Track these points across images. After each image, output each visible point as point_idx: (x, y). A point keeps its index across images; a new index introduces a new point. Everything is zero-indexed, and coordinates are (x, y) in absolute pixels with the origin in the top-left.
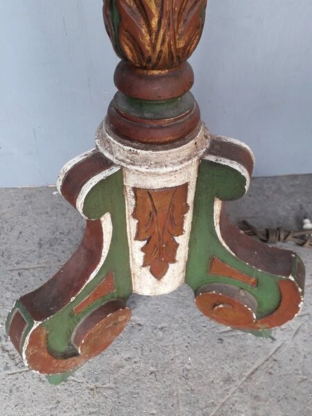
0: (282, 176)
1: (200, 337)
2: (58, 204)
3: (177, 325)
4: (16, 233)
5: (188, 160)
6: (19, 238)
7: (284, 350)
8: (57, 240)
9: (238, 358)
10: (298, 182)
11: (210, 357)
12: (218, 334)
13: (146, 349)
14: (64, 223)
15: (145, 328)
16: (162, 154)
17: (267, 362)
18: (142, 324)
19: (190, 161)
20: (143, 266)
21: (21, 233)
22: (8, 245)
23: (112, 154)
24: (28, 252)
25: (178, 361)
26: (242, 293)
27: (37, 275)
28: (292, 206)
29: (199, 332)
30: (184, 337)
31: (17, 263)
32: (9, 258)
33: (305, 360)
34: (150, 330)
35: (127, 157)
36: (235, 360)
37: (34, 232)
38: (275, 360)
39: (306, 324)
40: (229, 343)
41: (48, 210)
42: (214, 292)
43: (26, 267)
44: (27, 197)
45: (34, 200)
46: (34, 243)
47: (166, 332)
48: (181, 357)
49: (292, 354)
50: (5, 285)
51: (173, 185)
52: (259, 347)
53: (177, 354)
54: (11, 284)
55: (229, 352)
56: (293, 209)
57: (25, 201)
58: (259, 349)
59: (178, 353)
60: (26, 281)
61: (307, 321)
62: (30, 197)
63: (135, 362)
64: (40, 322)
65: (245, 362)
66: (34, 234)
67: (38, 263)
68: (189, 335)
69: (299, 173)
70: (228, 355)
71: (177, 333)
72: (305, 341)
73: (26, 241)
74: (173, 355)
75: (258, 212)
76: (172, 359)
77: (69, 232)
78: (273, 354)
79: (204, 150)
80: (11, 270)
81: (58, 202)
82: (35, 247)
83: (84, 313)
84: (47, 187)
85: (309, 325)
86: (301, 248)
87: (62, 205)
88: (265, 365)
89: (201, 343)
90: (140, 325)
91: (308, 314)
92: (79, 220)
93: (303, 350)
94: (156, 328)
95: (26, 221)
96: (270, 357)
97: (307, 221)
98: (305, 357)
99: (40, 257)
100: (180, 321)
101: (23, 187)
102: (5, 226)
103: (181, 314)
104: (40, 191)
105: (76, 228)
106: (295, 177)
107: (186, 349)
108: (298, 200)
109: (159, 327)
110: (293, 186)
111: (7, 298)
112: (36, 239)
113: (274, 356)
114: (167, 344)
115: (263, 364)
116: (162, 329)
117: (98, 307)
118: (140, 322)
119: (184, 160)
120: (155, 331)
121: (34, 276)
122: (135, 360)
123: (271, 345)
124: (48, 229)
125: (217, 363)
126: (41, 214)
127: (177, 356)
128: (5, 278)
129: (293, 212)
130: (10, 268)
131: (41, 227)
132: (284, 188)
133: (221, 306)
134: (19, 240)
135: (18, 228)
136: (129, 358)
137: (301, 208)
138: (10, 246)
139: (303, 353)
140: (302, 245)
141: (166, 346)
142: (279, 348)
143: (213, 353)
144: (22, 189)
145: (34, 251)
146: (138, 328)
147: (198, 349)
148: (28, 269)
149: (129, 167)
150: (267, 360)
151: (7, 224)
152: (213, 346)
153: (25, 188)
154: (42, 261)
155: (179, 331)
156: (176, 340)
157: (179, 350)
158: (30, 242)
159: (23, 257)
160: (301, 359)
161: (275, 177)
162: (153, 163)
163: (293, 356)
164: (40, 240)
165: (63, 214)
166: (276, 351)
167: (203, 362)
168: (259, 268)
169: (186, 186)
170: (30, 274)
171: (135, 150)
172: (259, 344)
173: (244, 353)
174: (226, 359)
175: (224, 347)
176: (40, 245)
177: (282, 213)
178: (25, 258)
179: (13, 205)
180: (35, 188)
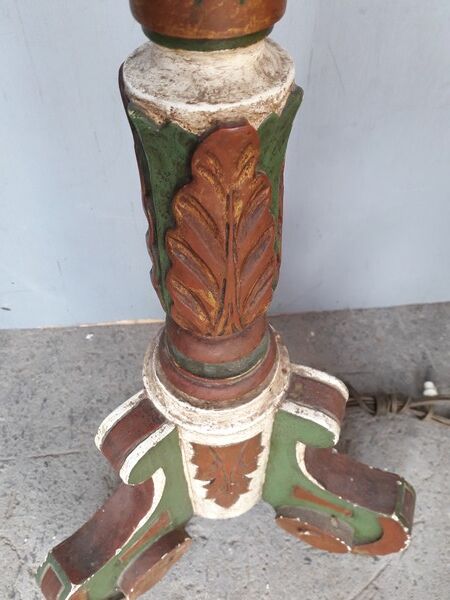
0: (401, 307)
1: (281, 555)
2: (93, 354)
3: (252, 538)
4: (39, 402)
5: (261, 414)
6: (43, 408)
7: (388, 574)
8: (93, 411)
9: (329, 586)
10: (422, 316)
11: (294, 584)
12: (305, 552)
13: (213, 572)
14: (102, 384)
15: (211, 542)
16: (227, 413)
17: (367, 591)
18: (207, 536)
19: (263, 415)
20: (207, 498)
21: (45, 400)
22: (29, 420)
23: (164, 405)
24: (56, 430)
25: (252, 590)
26: (334, 523)
27: (69, 465)
28: (412, 355)
29: (281, 548)
30: (261, 555)
31: (43, 447)
32: (31, 440)
33: (415, 587)
34: (217, 545)
35: (183, 413)
36: (326, 589)
37: (63, 398)
38: (377, 588)
39: (420, 536)
40: (319, 564)
41: (81, 364)
42: (298, 519)
43: (55, 452)
44: (51, 344)
45: (62, 348)
46: (64, 416)
47: (239, 548)
48: (257, 585)
49: (399, 579)
50: (28, 480)
51: (242, 440)
52: (357, 569)
53: (252, 580)
54: (35, 478)
55: (317, 577)
56: (413, 360)
57: (49, 350)
58: (356, 572)
59: (253, 578)
60: (55, 474)
61: (421, 531)
62: (55, 342)
63: (199, 592)
64: (79, 586)
65: (338, 590)
66: (62, 402)
67: (70, 448)
68: (267, 552)
69: (425, 302)
70: (317, 582)
71: (252, 550)
72: (416, 560)
73: (53, 413)
74: (246, 581)
75: (365, 365)
76: (245, 587)
77: (109, 399)
78: (374, 580)
79: (281, 395)
80: (35, 458)
81: (94, 351)
82: (65, 423)
83: (132, 557)
84: (78, 328)
85: (423, 537)
86: (420, 422)
87: (98, 355)
88: (363, 596)
89: (283, 564)
90: (204, 538)
91: (423, 522)
92: (123, 380)
93: (413, 574)
94: (224, 543)
95: (51, 381)
96: (371, 583)
97: (429, 385)
98: (415, 584)
99: (72, 438)
100: (256, 532)
101: (46, 327)
102: (24, 389)
103: (258, 523)
104: (69, 333)
105: (118, 391)
106: (419, 307)
107: (263, 572)
108: (421, 346)
109: (229, 540)
110: (415, 322)
111: (31, 500)
112: (67, 411)
113: (375, 582)
114: (239, 566)
115: (361, 594)
116: (232, 543)
117: (150, 544)
118: (204, 534)
119: (256, 415)
120: (224, 547)
121: (65, 466)
122: (198, 588)
123: (372, 566)
124: (82, 394)
125: (302, 592)
126: (72, 370)
127: (252, 583)
128: (28, 470)
129: (413, 364)
130: (34, 454)
131: (72, 392)
132: (402, 326)
133: (307, 533)
134: (44, 411)
135: (42, 393)
136: (191, 586)
137: (424, 358)
138: (32, 421)
139: (413, 578)
140: (421, 418)
141: (238, 569)
142: (383, 570)
143: (298, 578)
144: (44, 329)
145: (64, 429)
146: (203, 542)
147: (278, 573)
148: (57, 456)
149: (184, 426)
150: (366, 588)
151: (26, 387)
152: (298, 568)
153: (49, 329)
154: (75, 444)
155: (255, 547)
156: (250, 560)
157: (253, 573)
158: (58, 414)
159: (50, 438)
160: (410, 587)
161: (392, 309)
162: (215, 422)
163: (400, 582)
164: (72, 411)
165: (101, 371)
166: (379, 575)
167: (285, 590)
168: (354, 502)
169: (259, 437)
170: (60, 465)
171: (193, 408)
172: (357, 565)
173: (337, 579)
174: (314, 587)
175: (312, 569)
176: (72, 419)
177: (398, 366)
178: (53, 439)
179: (33, 356)
180: (63, 329)
